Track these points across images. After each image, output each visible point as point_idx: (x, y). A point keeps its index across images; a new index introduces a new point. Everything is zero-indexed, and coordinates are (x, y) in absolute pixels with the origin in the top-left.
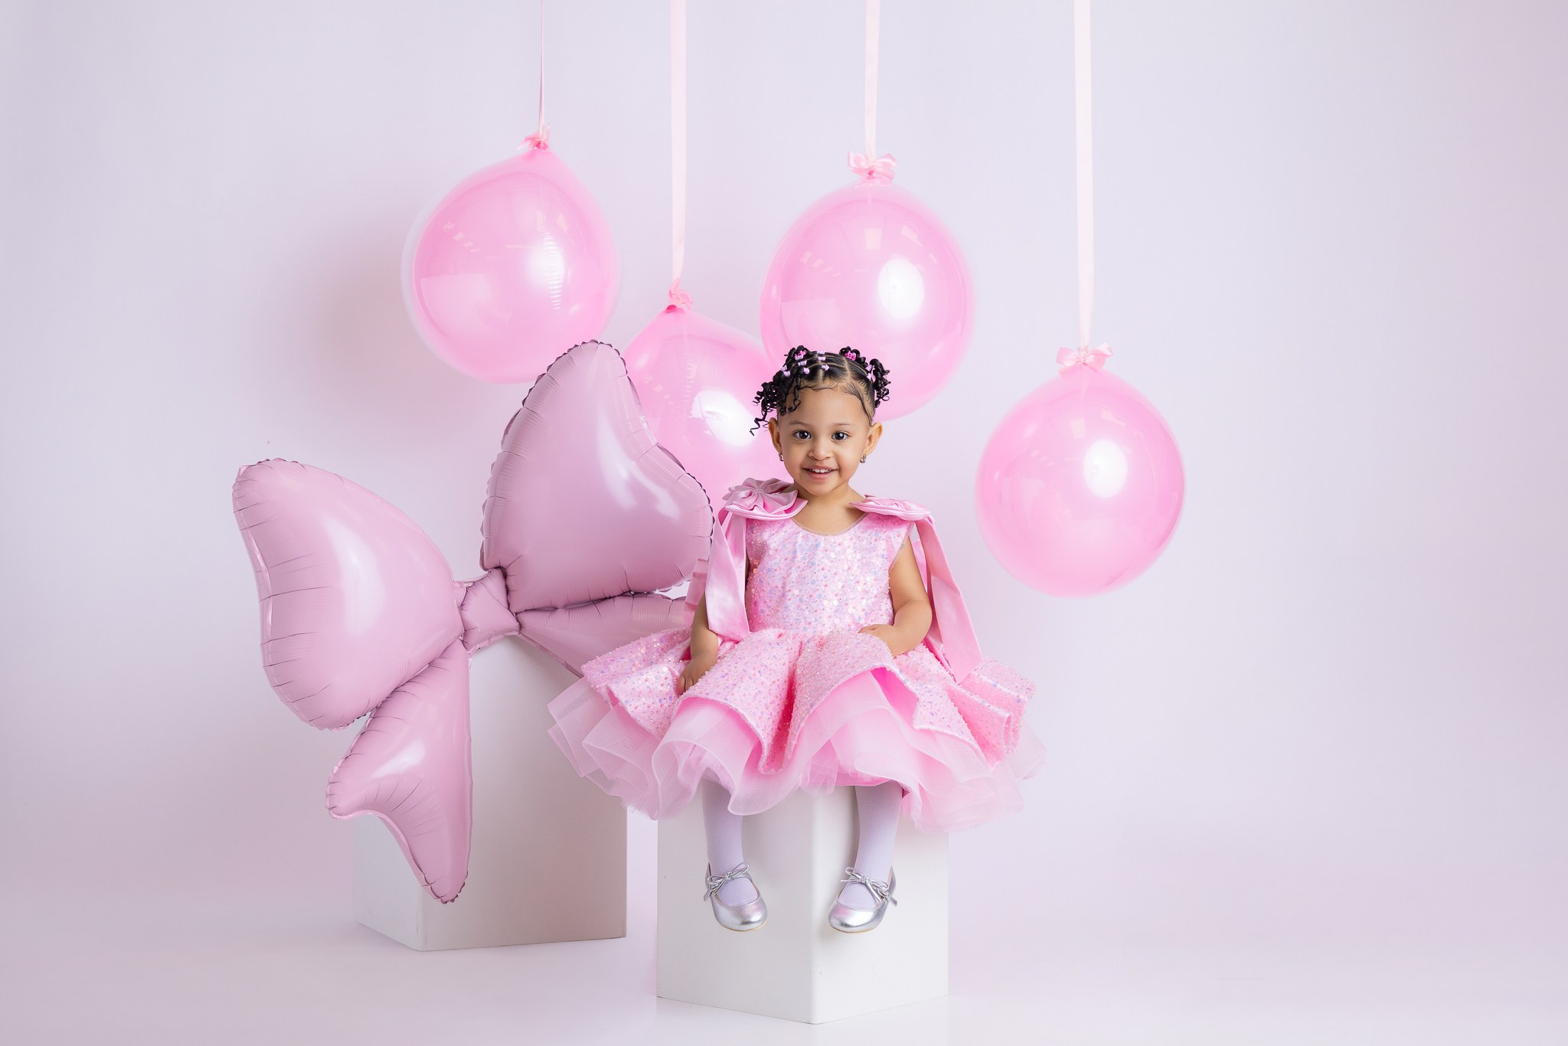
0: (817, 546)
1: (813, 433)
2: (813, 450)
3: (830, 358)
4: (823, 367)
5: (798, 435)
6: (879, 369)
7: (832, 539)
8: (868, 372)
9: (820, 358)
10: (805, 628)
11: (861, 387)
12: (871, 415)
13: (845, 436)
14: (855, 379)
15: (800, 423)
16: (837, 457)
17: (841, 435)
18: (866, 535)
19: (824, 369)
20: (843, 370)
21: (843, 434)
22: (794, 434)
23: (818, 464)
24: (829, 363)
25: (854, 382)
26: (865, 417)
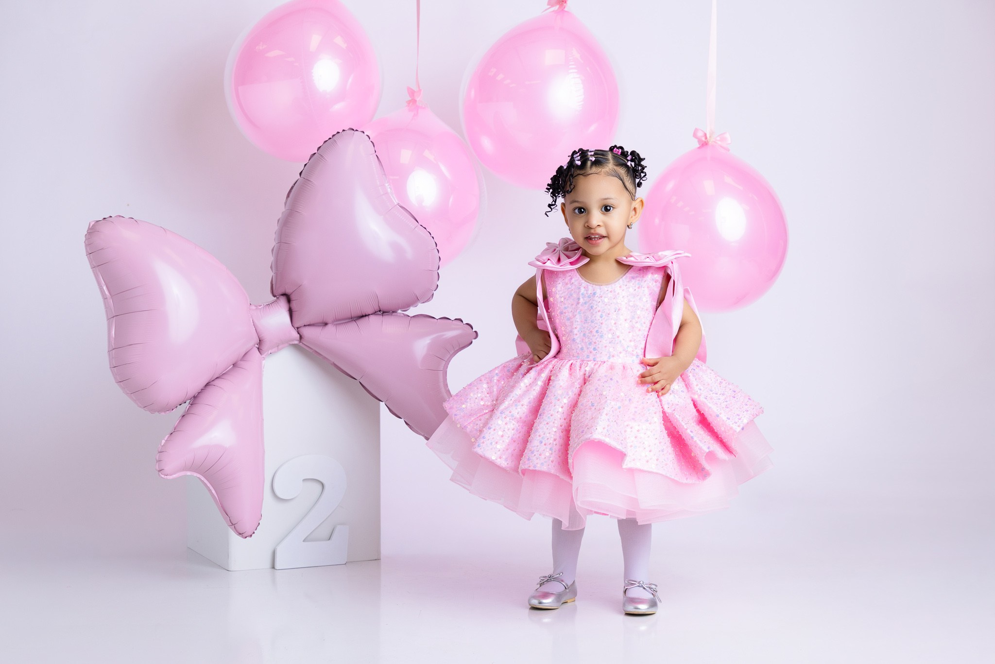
0: (594, 294)
1: (587, 209)
2: (587, 222)
3: (597, 153)
4: (591, 158)
5: (577, 211)
6: (636, 157)
7: (605, 288)
8: (628, 161)
9: (589, 154)
10: (588, 356)
11: (622, 171)
12: (633, 191)
13: (612, 208)
14: (617, 165)
15: (577, 202)
16: (606, 226)
17: (608, 208)
18: (631, 284)
19: (592, 161)
20: (607, 160)
21: (610, 206)
22: (575, 209)
23: (592, 231)
24: (596, 156)
25: (615, 167)
26: (626, 194)
